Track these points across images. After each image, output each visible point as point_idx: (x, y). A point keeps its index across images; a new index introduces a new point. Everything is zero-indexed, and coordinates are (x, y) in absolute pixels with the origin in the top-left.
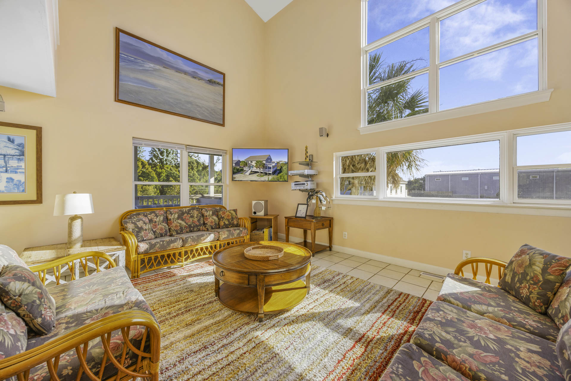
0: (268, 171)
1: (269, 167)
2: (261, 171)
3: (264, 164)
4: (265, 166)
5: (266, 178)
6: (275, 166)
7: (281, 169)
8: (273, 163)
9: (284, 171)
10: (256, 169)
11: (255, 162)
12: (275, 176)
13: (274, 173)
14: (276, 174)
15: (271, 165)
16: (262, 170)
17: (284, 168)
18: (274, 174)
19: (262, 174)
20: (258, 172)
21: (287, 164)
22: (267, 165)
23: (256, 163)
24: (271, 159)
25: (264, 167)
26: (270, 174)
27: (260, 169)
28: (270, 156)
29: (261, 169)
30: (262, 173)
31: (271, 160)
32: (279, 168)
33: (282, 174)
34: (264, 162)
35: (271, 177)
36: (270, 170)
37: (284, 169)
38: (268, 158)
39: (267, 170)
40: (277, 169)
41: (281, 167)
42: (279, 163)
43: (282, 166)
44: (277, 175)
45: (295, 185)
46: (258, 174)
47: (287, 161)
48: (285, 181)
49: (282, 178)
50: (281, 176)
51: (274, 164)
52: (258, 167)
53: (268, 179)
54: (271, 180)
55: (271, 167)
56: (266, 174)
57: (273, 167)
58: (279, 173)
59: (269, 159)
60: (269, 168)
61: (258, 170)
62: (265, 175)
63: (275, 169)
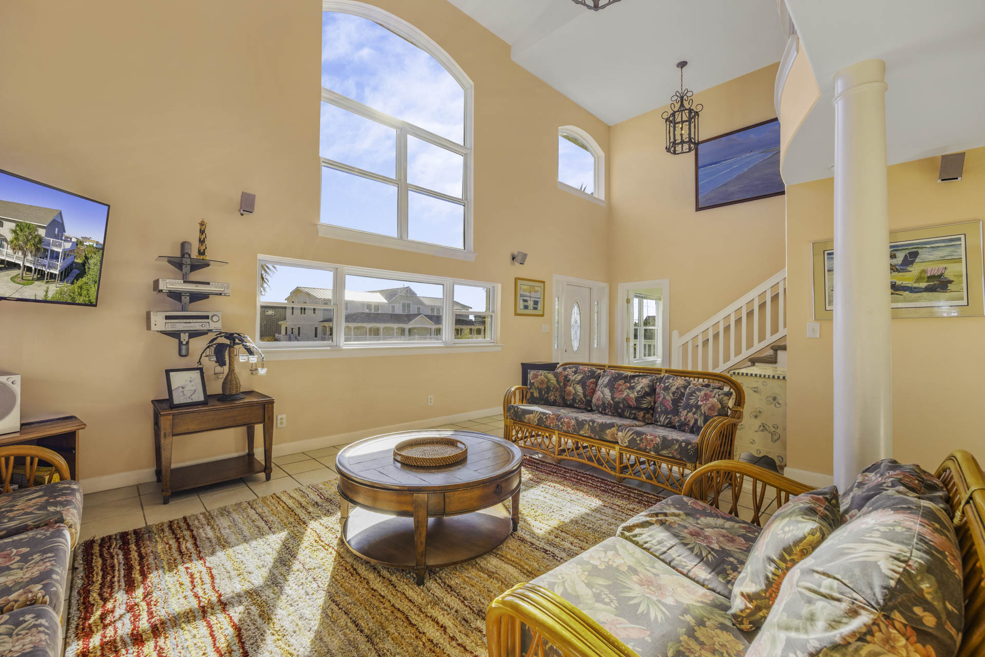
0: (50, 267)
1: (52, 251)
2: (28, 264)
3: (41, 240)
4: (42, 246)
5: (37, 290)
6: (71, 251)
7: (84, 264)
8: (68, 239)
9: (91, 272)
10: (10, 251)
11: (13, 225)
12: (66, 286)
13: (65, 274)
14: (70, 278)
15: (60, 246)
16: (29, 261)
17: (91, 261)
18: (66, 276)
19: (30, 276)
20: (15, 266)
21: (101, 249)
22: (49, 245)
23: (14, 232)
24: (63, 224)
25: (38, 249)
26: (52, 276)
27: (25, 255)
28: (60, 214)
29: (29, 257)
30: (29, 269)
31: (63, 230)
32: (79, 261)
33: (84, 279)
34: (42, 232)
35: (53, 289)
36: (54, 261)
37: (92, 267)
38: (54, 220)
39: (46, 262)
40: (73, 262)
41: (87, 258)
42: (81, 243)
43: (89, 256)
44: (72, 283)
45: (167, 318)
46: (14, 272)
47: (102, 242)
48: (91, 305)
49: (84, 292)
50: (81, 288)
51: (68, 246)
52: (21, 248)
53: (46, 295)
54: (53, 297)
55: (58, 253)
56: (41, 275)
57: (66, 254)
58: (78, 277)
59: (57, 226)
60: (52, 258)
61: (16, 258)
62: (38, 279)
63: (69, 261)
